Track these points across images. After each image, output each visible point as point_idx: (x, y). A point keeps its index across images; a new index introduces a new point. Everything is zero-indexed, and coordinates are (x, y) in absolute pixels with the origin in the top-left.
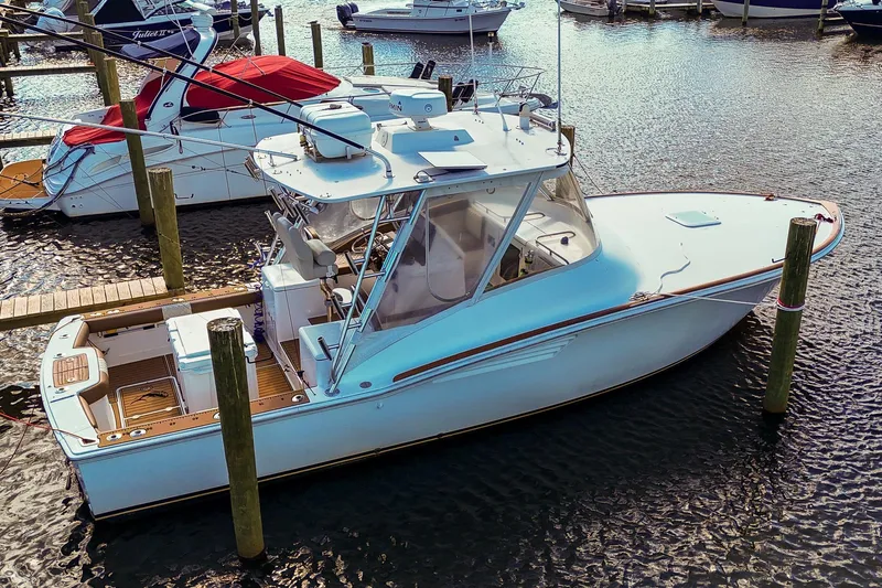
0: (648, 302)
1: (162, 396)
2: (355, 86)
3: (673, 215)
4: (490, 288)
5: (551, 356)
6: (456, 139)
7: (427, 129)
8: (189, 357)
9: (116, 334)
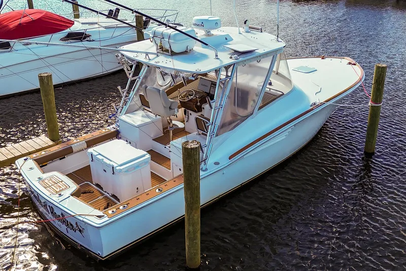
0: (318, 106)
1: (90, 192)
2: (82, 23)
3: (296, 68)
4: (260, 108)
5: (285, 137)
6: (226, 39)
7: (211, 36)
8: (121, 165)
9: (46, 165)
